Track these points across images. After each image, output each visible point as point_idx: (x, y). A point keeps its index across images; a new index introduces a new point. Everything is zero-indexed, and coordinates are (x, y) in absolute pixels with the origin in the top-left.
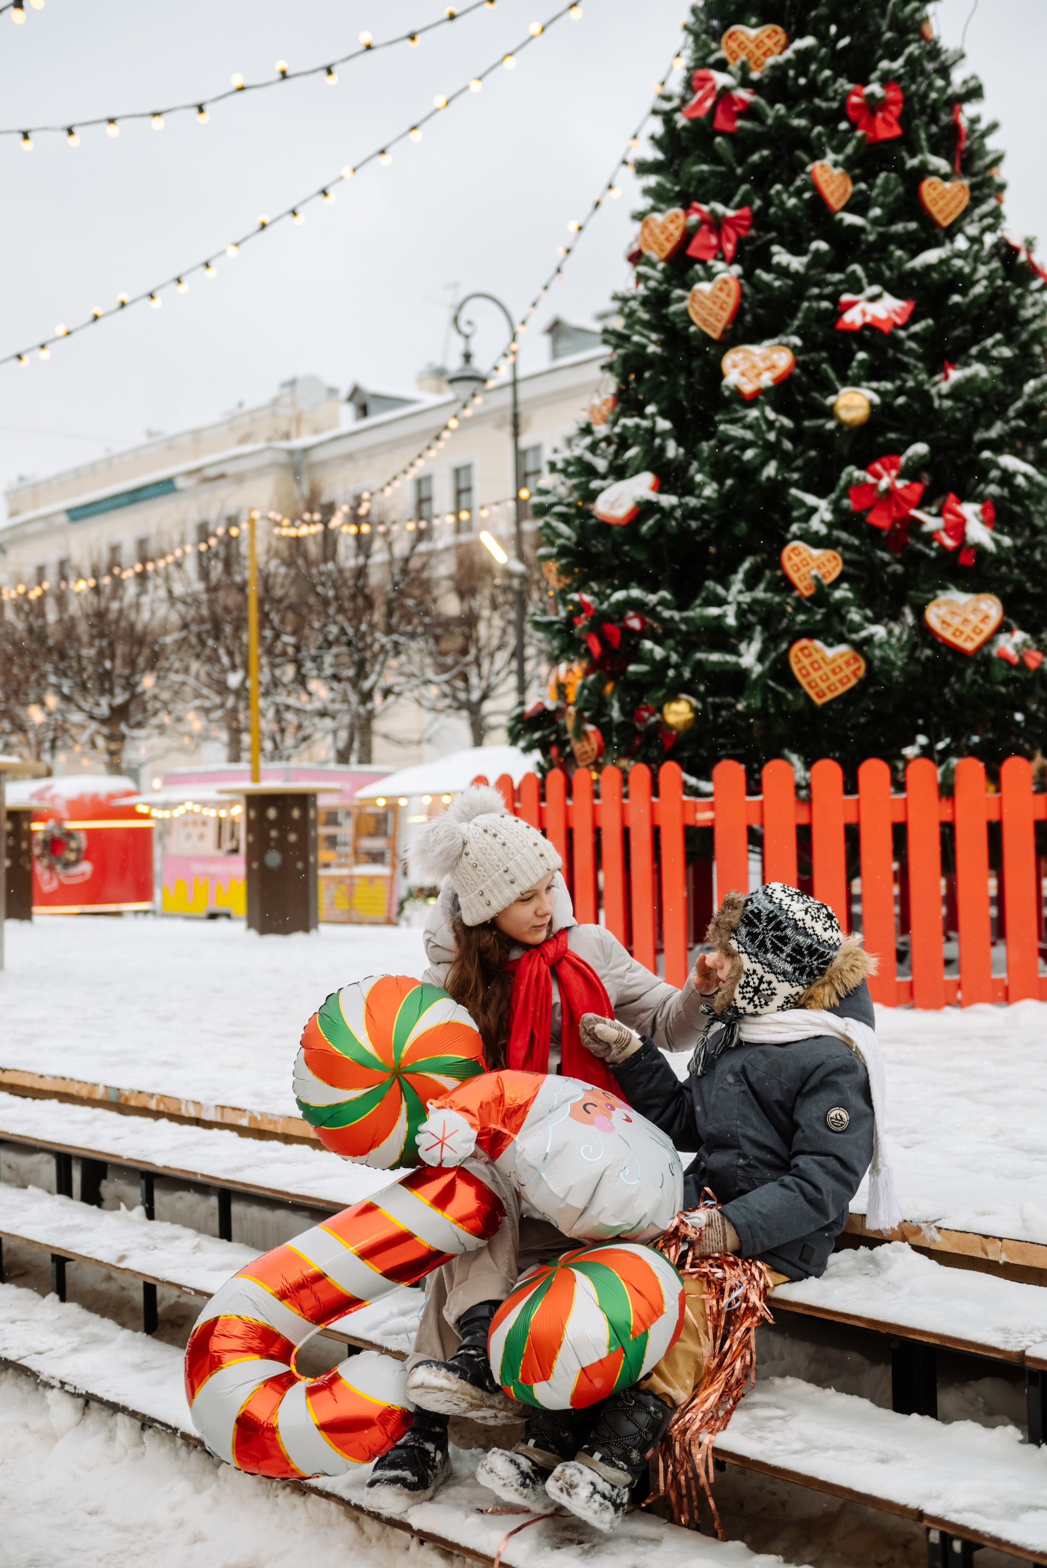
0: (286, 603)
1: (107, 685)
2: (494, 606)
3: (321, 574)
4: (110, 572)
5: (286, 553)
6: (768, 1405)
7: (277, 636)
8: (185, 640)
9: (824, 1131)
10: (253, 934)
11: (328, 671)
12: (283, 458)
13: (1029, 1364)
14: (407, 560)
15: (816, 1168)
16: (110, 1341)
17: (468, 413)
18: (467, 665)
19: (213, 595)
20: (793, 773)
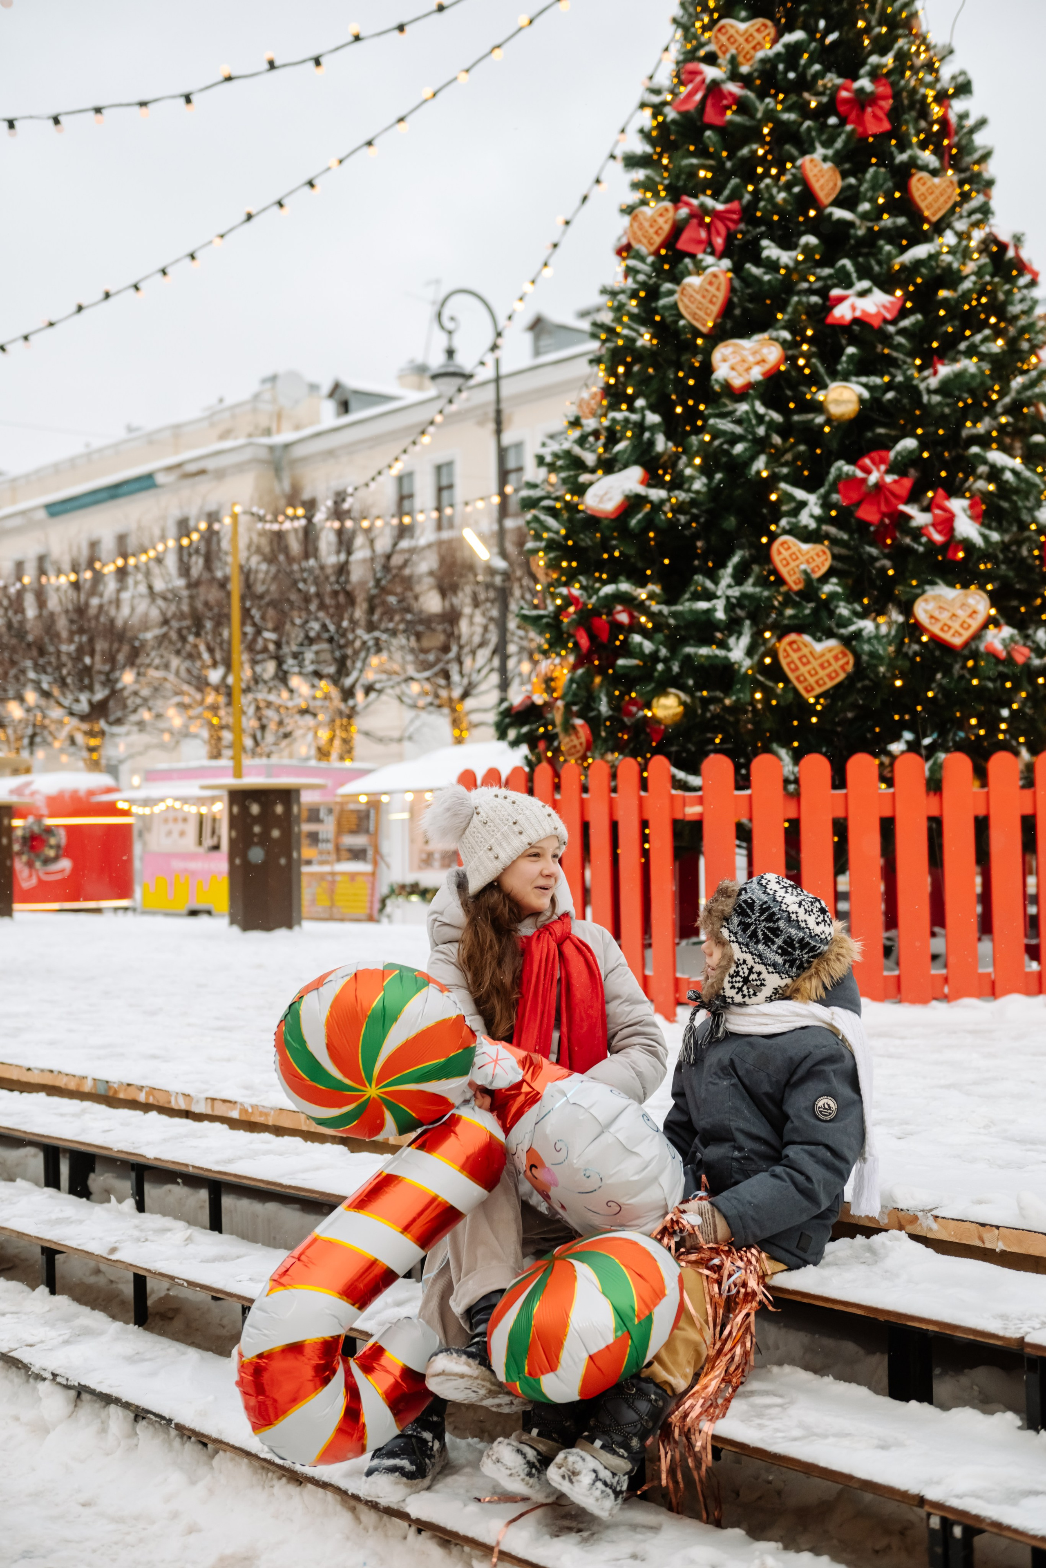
0: (267, 599)
1: (86, 681)
2: (476, 604)
3: (302, 570)
4: (90, 565)
5: (267, 550)
6: (766, 1393)
7: (258, 632)
8: (165, 636)
9: (813, 1121)
10: (236, 930)
11: (310, 668)
12: (264, 454)
13: (1028, 1350)
14: (388, 557)
15: (806, 1157)
16: (101, 1333)
17: (454, 408)
18: (448, 662)
19: (194, 592)
20: (782, 767)
